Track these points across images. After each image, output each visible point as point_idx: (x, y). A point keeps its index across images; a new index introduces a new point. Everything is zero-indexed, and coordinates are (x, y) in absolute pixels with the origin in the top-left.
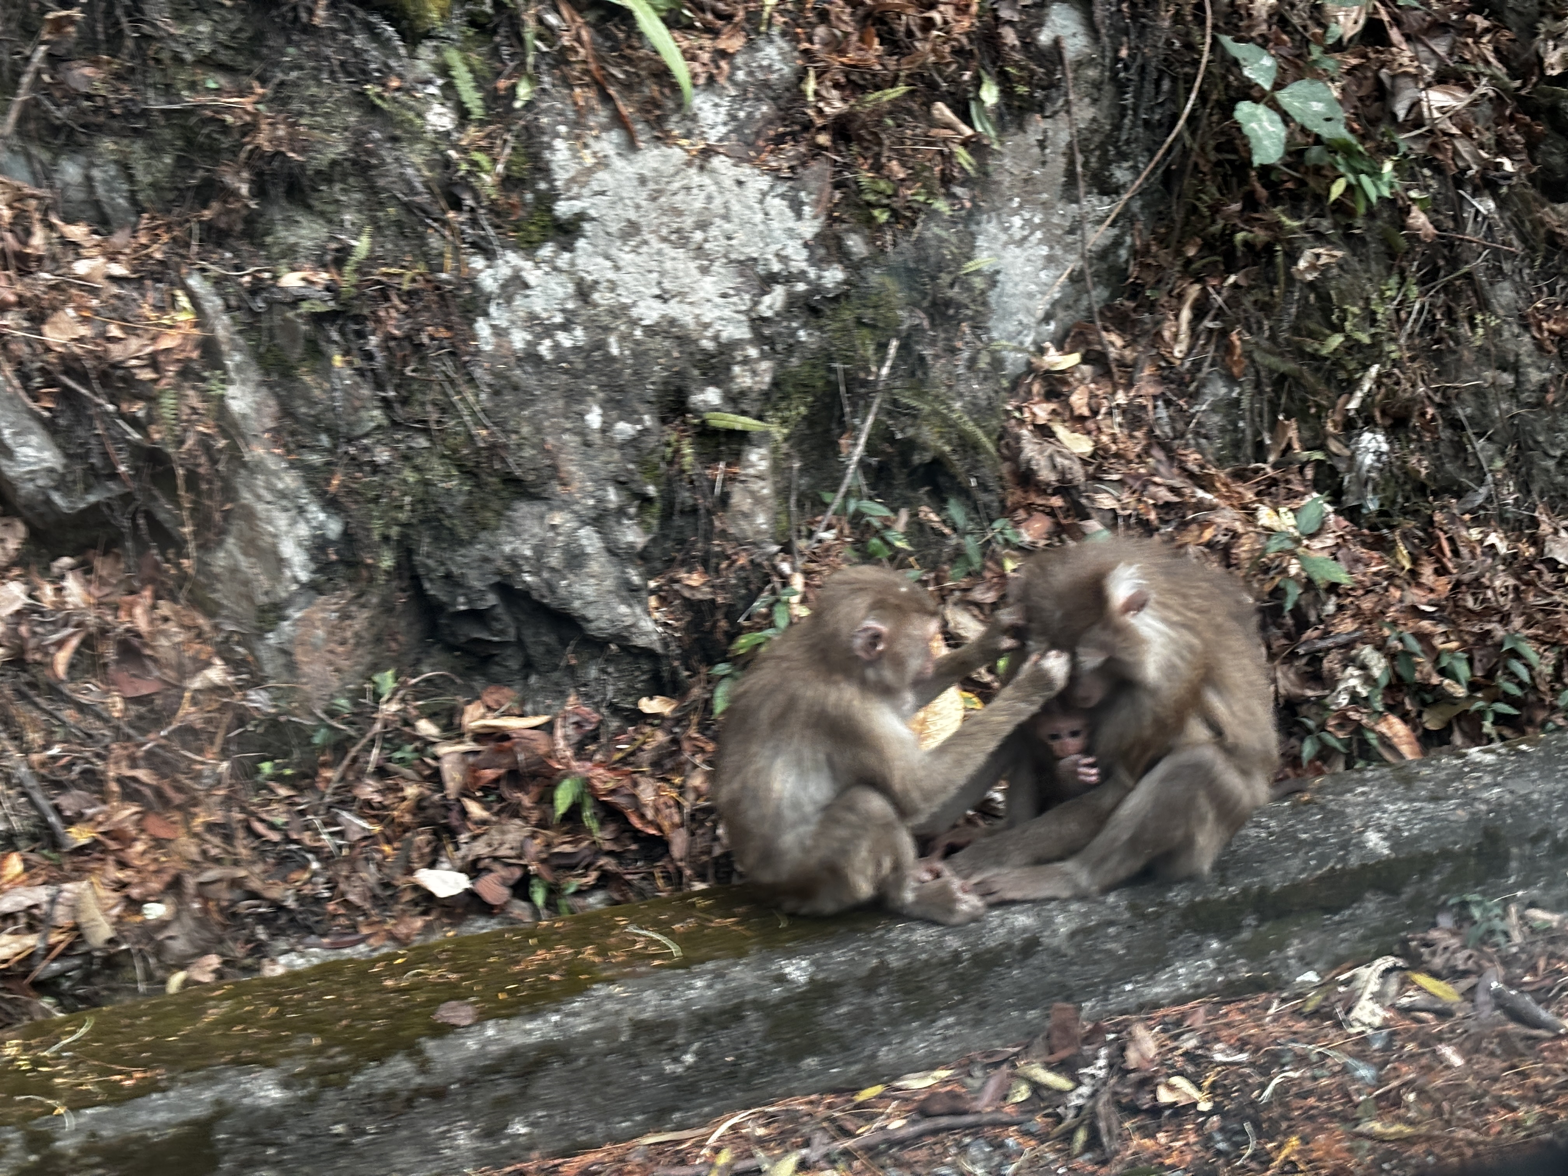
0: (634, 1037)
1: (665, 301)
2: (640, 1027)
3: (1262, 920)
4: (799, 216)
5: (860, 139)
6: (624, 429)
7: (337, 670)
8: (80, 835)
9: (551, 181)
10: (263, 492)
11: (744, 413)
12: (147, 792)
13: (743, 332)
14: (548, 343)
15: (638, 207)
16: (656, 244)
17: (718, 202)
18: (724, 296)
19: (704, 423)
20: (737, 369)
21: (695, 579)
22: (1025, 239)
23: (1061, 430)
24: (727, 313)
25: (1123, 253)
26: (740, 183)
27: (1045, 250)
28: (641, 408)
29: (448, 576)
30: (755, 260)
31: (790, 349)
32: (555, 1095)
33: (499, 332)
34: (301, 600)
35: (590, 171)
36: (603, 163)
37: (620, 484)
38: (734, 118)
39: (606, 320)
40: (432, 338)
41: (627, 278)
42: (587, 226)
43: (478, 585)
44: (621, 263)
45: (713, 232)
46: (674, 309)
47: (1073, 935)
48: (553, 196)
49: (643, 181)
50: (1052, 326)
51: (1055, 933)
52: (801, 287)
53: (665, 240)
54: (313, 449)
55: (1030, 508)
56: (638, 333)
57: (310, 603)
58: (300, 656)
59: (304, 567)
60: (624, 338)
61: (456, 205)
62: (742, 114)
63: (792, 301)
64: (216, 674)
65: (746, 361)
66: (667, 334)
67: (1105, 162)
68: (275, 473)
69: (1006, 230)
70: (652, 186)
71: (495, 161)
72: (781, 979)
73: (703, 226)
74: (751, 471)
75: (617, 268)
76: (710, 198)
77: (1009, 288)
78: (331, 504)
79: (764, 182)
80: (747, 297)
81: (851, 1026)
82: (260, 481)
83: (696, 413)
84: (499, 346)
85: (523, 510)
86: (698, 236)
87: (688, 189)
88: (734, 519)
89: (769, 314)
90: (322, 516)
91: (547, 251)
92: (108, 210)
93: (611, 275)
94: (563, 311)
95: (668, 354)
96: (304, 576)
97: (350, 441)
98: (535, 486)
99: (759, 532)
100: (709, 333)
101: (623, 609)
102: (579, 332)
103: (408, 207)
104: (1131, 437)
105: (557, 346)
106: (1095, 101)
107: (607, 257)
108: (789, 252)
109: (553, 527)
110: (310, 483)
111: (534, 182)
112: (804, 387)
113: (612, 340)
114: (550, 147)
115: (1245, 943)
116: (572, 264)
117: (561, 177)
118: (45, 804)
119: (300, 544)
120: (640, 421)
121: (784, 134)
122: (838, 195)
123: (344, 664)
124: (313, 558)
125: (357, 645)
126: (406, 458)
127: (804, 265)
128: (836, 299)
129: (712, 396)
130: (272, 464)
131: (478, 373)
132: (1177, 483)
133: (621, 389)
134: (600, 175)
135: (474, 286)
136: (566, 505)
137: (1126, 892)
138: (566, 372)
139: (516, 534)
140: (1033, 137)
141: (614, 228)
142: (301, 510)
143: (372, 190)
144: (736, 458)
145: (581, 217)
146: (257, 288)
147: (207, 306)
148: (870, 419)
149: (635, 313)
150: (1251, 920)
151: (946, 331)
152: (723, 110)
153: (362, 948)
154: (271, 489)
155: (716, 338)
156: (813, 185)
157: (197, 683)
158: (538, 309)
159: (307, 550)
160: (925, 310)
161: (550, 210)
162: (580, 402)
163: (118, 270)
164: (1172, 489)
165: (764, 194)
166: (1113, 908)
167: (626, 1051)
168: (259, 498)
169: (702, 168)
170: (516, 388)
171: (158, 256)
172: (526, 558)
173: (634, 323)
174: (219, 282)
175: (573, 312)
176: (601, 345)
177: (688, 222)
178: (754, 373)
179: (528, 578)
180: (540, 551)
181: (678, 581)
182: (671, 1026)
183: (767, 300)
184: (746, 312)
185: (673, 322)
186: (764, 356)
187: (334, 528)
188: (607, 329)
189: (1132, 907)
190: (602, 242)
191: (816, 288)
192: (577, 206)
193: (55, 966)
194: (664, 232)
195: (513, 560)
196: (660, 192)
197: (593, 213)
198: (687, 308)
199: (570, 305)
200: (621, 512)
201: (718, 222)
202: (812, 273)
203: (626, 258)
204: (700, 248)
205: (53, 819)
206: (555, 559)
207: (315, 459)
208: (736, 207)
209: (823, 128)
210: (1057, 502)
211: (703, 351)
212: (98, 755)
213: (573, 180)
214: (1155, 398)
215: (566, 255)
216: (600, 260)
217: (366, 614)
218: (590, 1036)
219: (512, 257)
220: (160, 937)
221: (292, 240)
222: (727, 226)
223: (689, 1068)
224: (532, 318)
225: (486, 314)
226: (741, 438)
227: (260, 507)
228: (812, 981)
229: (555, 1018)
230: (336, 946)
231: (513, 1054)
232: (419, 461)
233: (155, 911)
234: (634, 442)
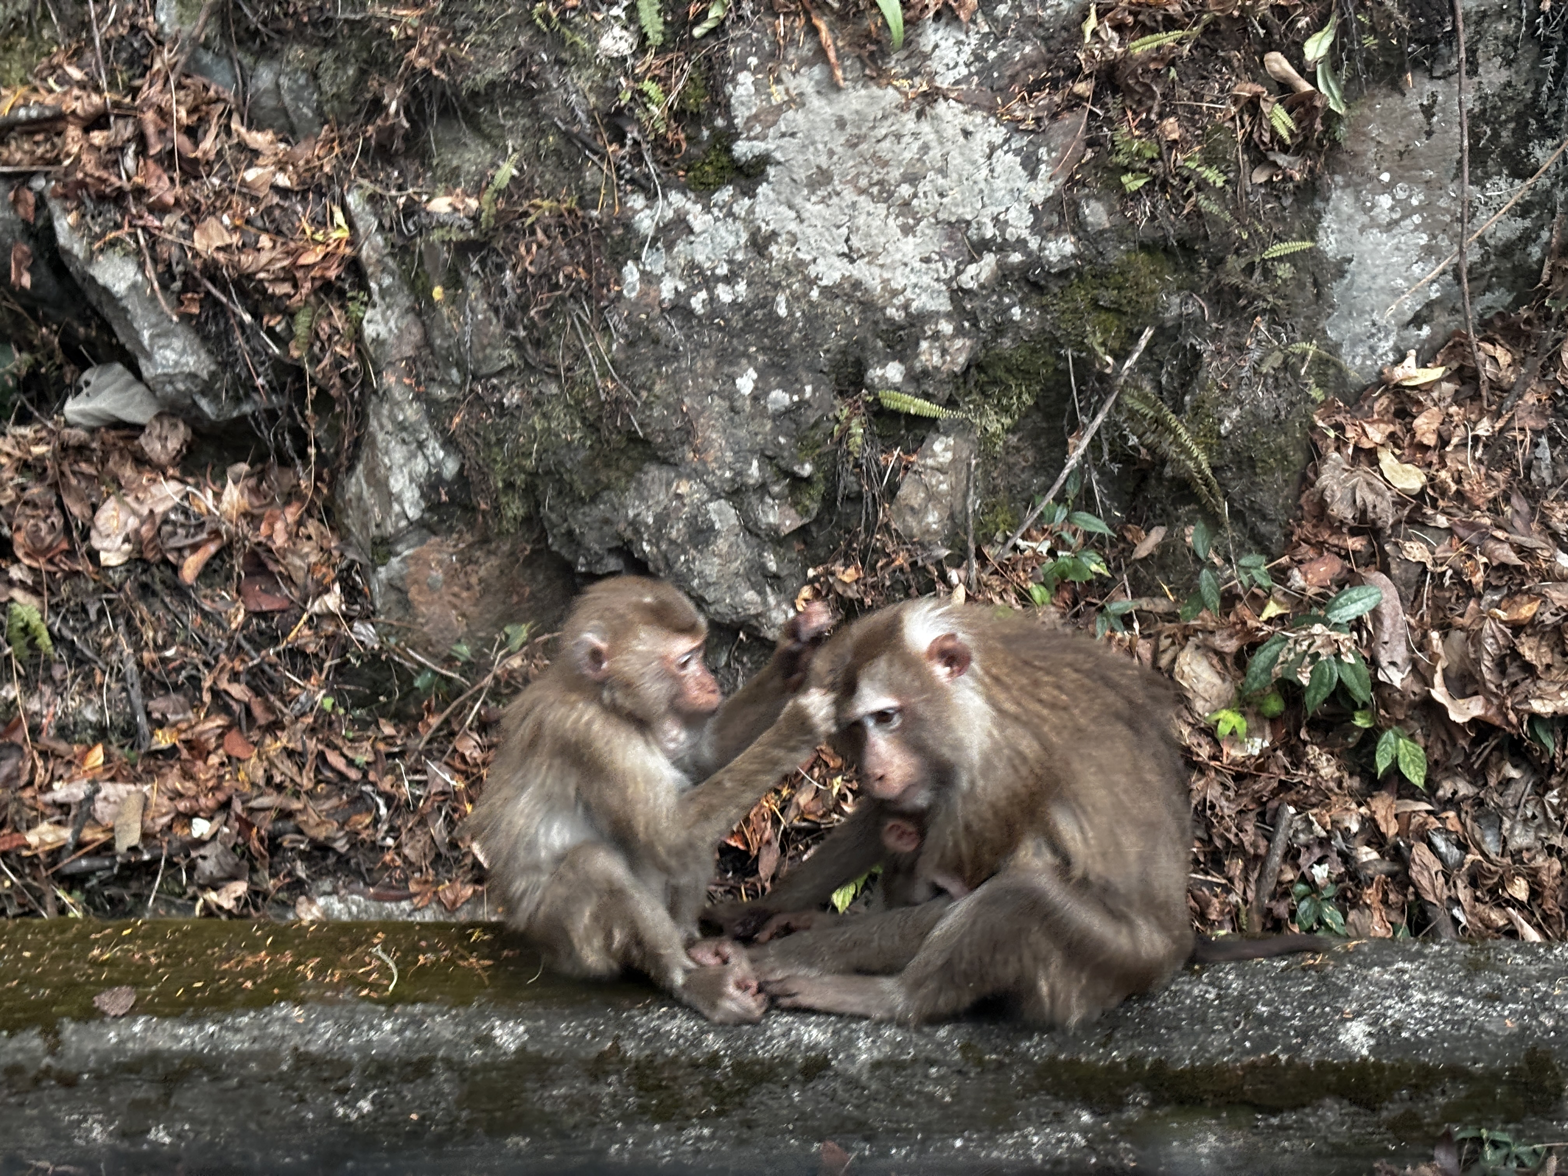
0: (297, 1068)
1: (852, 261)
2: (302, 1059)
4: (1033, 175)
5: (1129, 91)
6: (779, 398)
8: (163, 740)
9: (730, 119)
10: (385, 421)
11: (927, 397)
12: (236, 707)
13: (943, 304)
14: (703, 295)
15: (831, 153)
16: (849, 195)
17: (935, 153)
18: (927, 260)
19: (877, 400)
20: (924, 345)
21: (849, 575)
22: (1395, 223)
23: (1387, 459)
24: (926, 280)
25: (1536, 252)
26: (966, 134)
27: (1423, 239)
28: (805, 376)
29: (570, 533)
30: (968, 223)
31: (999, 330)
33: (647, 278)
34: (414, 538)
35: (779, 110)
36: (797, 101)
37: (768, 459)
38: (978, 57)
39: (778, 276)
40: (568, 277)
41: (809, 231)
42: (771, 171)
43: (596, 547)
44: (805, 215)
45: (924, 186)
46: (860, 270)
48: (731, 135)
49: (841, 123)
50: (1426, 331)
51: (851, 1058)
52: (1016, 258)
53: (862, 192)
54: (442, 383)
55: (1320, 547)
56: (815, 294)
57: (422, 542)
58: (415, 595)
59: (415, 504)
60: (794, 299)
61: (619, 137)
62: (992, 55)
63: (1004, 274)
64: (333, 601)
65: (936, 336)
66: (849, 299)
67: (1523, 137)
68: (398, 403)
69: (1367, 211)
70: (849, 129)
71: (667, 93)
72: (486, 1041)
73: (913, 179)
74: (930, 462)
75: (800, 219)
76: (925, 148)
77: (1363, 280)
78: (449, 443)
79: (998, 134)
80: (951, 264)
82: (385, 410)
83: (872, 389)
84: (643, 294)
85: (654, 473)
86: (905, 190)
87: (898, 137)
88: (900, 514)
89: (972, 285)
90: (441, 454)
91: (725, 194)
93: (793, 226)
94: (730, 262)
95: (848, 320)
96: (413, 513)
97: (476, 378)
98: (660, 447)
99: (928, 531)
100: (900, 300)
101: (750, 595)
102: (742, 287)
103: (568, 137)
104: (1489, 477)
105: (712, 299)
106: (1509, 62)
107: (791, 207)
108: (1012, 216)
109: (679, 497)
110: (432, 418)
111: (711, 119)
113: (781, 298)
114: (733, 80)
116: (751, 211)
117: (741, 115)
118: (138, 702)
119: (411, 480)
120: (801, 391)
121: (1045, 80)
122: (1089, 154)
124: (423, 495)
126: (537, 403)
127: (1025, 234)
128: (1063, 274)
129: (894, 372)
130: (397, 394)
131: (614, 320)
133: (786, 354)
134: (790, 114)
135: (628, 227)
136: (695, 474)
138: (720, 329)
139: (643, 499)
140: (1414, 101)
141: (801, 175)
142: (421, 445)
144: (918, 444)
145: (763, 161)
146: (411, 210)
147: (360, 226)
148: (1100, 418)
149: (812, 271)
150: (1141, 1098)
152: (967, 50)
154: (392, 418)
155: (906, 307)
156: (1059, 140)
157: (316, 607)
158: (700, 258)
159: (420, 487)
160: (1207, 297)
161: (728, 150)
162: (731, 364)
163: (283, 180)
164: (1520, 550)
165: (993, 149)
166: (940, 1045)
167: (286, 1081)
168: (382, 427)
169: (920, 114)
170: (656, 342)
171: (327, 169)
172: (647, 526)
173: (811, 282)
174: (373, 199)
175: (742, 265)
176: (767, 303)
177: (895, 174)
178: (944, 352)
179: (646, 548)
180: (662, 520)
181: (833, 574)
182: (344, 1067)
183: (972, 269)
184: (948, 282)
185: (857, 285)
186: (959, 332)
187: (451, 468)
188: (777, 286)
190: (786, 191)
191: (1035, 260)
192: (759, 147)
193: (84, 863)
194: (863, 182)
195: (635, 524)
196: (861, 138)
197: (778, 156)
198: (876, 271)
199: (740, 256)
200: (762, 488)
201: (931, 175)
202: (1034, 243)
203: (812, 209)
204: (907, 204)
205: (141, 719)
206: (677, 531)
207: (442, 393)
208: (956, 160)
209: (1090, 75)
210: (1355, 544)
211: (890, 321)
213: (756, 117)
214: (1537, 433)
215: (747, 201)
216: (783, 209)
219: (675, 197)
221: (455, 163)
222: (940, 181)
223: (362, 1116)
224: (693, 266)
225: (637, 258)
226: (929, 424)
227: (380, 436)
228: (521, 1050)
229: (211, 1028)
231: (154, 1057)
232: (547, 408)
233: (201, 828)
234: (789, 412)
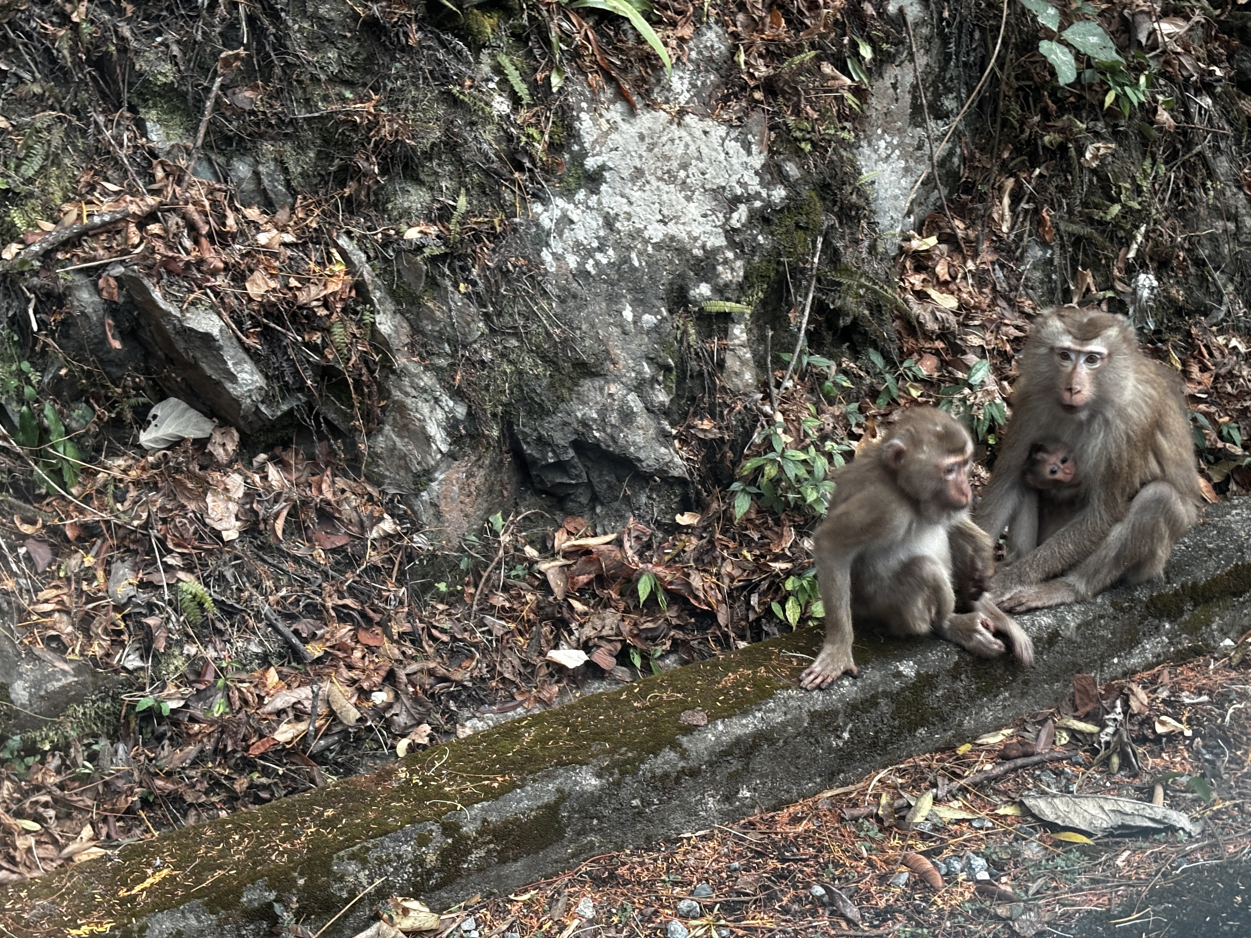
0: (812, 723)
1: (665, 224)
2: (814, 715)
3: (1195, 606)
4: (749, 153)
5: (783, 93)
6: (649, 319)
7: (466, 516)
8: (314, 650)
9: (581, 144)
10: (409, 390)
11: (728, 300)
12: (355, 614)
13: (721, 241)
14: (591, 262)
15: (641, 157)
16: (655, 183)
17: (692, 148)
18: (705, 216)
19: (702, 309)
20: (720, 268)
21: (706, 424)
22: (888, 156)
23: (933, 293)
24: (708, 228)
25: (956, 160)
26: (706, 133)
27: (902, 164)
28: (659, 303)
29: (540, 438)
30: (724, 188)
31: (753, 251)
32: (766, 769)
33: (557, 257)
34: (443, 466)
35: (607, 134)
36: (614, 127)
37: (650, 360)
38: (694, 86)
39: (627, 241)
40: (515, 266)
41: (638, 209)
42: (606, 174)
43: (562, 442)
44: (633, 200)
45: (692, 170)
46: (672, 229)
47: (1079, 627)
48: (583, 154)
49: (642, 137)
50: (912, 219)
51: (1067, 626)
52: (758, 204)
53: (660, 179)
54: (439, 355)
55: (921, 351)
56: (650, 249)
57: (449, 467)
58: (443, 507)
59: (444, 441)
60: (640, 254)
61: (520, 168)
62: (699, 83)
63: (752, 214)
64: (388, 525)
65: (726, 262)
66: (669, 248)
67: (937, 96)
68: (416, 375)
69: (876, 151)
70: (648, 140)
71: (542, 133)
72: (899, 675)
73: (684, 166)
74: (737, 342)
75: (631, 203)
76: (687, 146)
77: (882, 193)
78: (457, 394)
79: (722, 130)
80: (721, 216)
81: (946, 704)
82: (406, 381)
83: (695, 303)
84: (559, 267)
85: (587, 385)
86: (682, 174)
87: (672, 141)
88: (729, 378)
89: (738, 225)
90: (451, 403)
91: (581, 195)
92: (272, 195)
93: (627, 208)
94: (598, 238)
95: (671, 262)
96: (444, 448)
97: (465, 347)
98: (595, 366)
99: (747, 385)
100: (699, 243)
101: (663, 450)
102: (611, 252)
103: (487, 173)
104: (981, 293)
105: (597, 264)
106: (927, 51)
107: (622, 196)
108: (746, 179)
109: (611, 395)
110: (440, 380)
111: (569, 146)
112: (763, 277)
113: (633, 255)
114: (578, 118)
115: (1186, 622)
116: (600, 203)
117: (587, 141)
118: (288, 631)
119: (439, 425)
120: (659, 312)
121: (729, 95)
122: (773, 135)
123: (469, 510)
124: (449, 434)
125: (478, 495)
126: (503, 355)
127: (758, 188)
128: (781, 210)
129: (705, 289)
130: (412, 368)
131: (549, 287)
132: (1019, 322)
133: (643, 291)
134: (613, 136)
135: (538, 225)
136: (617, 379)
137: (1107, 595)
138: (605, 282)
139: (585, 403)
140: (888, 81)
141: (626, 174)
142: (437, 400)
143: (460, 162)
144: (725, 333)
145: (603, 168)
146: (387, 242)
147: (354, 258)
148: (811, 296)
149: (646, 234)
150: (1189, 606)
151: (850, 228)
152: (686, 81)
153: (520, 710)
154: (415, 387)
155: (703, 247)
156: (755, 129)
157: (374, 534)
158: (581, 238)
159: (444, 429)
160: (836, 215)
161: (582, 165)
162: (616, 303)
163: (289, 238)
164: (1017, 327)
165: (723, 140)
166: (1101, 606)
167: (807, 733)
168: (407, 394)
169: (679, 124)
170: (575, 297)
171: (314, 225)
172: (595, 420)
173: (646, 242)
174: (361, 240)
175: (605, 238)
176: (627, 260)
177: (675, 165)
178: (732, 269)
179: (597, 434)
180: (603, 412)
181: (694, 427)
182: (834, 713)
183: (735, 215)
184: (722, 227)
185: (672, 238)
186: (737, 257)
187: (461, 411)
188: (629, 248)
189: (1113, 604)
190: (618, 185)
191: (768, 204)
192: (600, 160)
193: (322, 742)
194: (659, 173)
195: (584, 423)
196: (654, 145)
197: (610, 164)
198: (681, 227)
199: (602, 233)
200: (654, 380)
201: (694, 162)
202: (764, 194)
203: (636, 195)
204: (684, 182)
205: (295, 640)
206: (613, 418)
207: (442, 362)
208: (705, 151)
209: (757, 87)
210: (939, 345)
211: (696, 257)
212: (314, 592)
213: (596, 141)
214: (993, 263)
215: (595, 198)
216: (619, 198)
217: (482, 472)
218: (784, 725)
219: (560, 202)
220: (387, 715)
221: (406, 205)
222: (700, 165)
223: (845, 743)
224: (578, 244)
225: (548, 245)
226: (726, 318)
227: (409, 401)
228: (918, 674)
229: (759, 715)
230: (503, 711)
232: (513, 356)
233: (380, 697)
234: (656, 328)
